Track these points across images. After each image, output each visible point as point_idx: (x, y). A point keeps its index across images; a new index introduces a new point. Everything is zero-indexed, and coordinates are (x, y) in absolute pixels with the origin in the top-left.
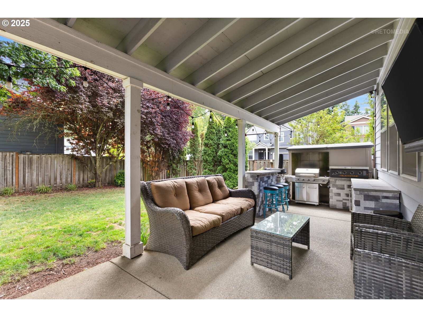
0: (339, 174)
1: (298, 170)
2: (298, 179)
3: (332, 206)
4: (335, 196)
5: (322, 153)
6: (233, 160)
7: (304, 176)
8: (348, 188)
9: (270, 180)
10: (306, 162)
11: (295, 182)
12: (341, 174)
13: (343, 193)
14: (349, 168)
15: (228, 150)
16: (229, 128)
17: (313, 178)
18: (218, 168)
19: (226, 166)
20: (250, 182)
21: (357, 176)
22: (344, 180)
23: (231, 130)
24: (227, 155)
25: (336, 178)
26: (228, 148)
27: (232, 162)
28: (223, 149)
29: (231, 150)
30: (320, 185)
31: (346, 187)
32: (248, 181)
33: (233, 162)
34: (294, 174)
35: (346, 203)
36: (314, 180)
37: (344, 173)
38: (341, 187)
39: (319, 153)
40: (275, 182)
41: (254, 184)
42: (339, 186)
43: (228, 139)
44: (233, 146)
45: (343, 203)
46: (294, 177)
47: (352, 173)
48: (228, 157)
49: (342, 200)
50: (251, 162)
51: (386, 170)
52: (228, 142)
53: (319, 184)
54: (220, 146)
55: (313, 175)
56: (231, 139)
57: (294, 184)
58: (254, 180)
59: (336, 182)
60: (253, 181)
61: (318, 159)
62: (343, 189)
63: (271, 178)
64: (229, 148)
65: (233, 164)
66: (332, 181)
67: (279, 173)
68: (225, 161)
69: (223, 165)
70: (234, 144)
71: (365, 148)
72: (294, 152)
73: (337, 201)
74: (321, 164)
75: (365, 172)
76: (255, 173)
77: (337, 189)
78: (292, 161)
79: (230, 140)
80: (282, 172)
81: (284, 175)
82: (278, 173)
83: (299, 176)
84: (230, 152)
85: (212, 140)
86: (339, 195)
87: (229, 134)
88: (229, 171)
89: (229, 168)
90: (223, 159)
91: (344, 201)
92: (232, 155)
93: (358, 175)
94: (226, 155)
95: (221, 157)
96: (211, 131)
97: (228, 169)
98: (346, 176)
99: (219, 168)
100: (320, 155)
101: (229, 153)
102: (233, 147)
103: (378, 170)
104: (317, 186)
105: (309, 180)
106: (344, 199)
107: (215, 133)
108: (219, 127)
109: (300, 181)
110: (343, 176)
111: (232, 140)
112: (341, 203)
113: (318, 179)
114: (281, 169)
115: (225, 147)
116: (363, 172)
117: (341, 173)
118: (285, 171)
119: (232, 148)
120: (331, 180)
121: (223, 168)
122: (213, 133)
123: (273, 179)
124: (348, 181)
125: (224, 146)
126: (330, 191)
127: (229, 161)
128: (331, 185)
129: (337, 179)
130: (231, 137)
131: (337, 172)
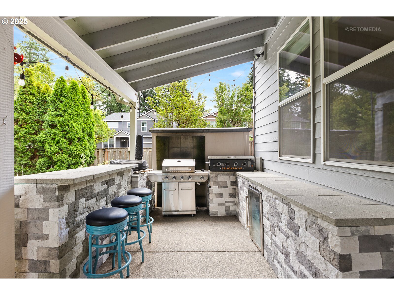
0: (221, 167)
1: (166, 163)
2: (167, 177)
3: (213, 214)
4: (217, 198)
5: (197, 137)
6: (67, 148)
7: (175, 172)
8: (232, 185)
9: (115, 186)
10: (176, 150)
11: (161, 182)
12: (223, 167)
13: (226, 192)
14: (232, 157)
15: (58, 132)
16: (61, 96)
17: (188, 174)
18: (38, 162)
19: (52, 158)
20: (36, 209)
21: (241, 168)
22: (227, 175)
23: (63, 99)
24: (57, 139)
25: (217, 172)
26: (58, 129)
27: (65, 150)
28: (48, 130)
29: (63, 131)
30: (198, 183)
31: (229, 184)
32: (29, 206)
33: (67, 150)
34: (159, 167)
35: (229, 207)
36: (190, 177)
37: (227, 164)
38: (223, 184)
39: (193, 137)
40: (127, 187)
41: (48, 215)
42: (221, 183)
43: (58, 113)
44: (68, 125)
45: (227, 207)
46: (160, 172)
47: (236, 164)
48: (58, 142)
49: (225, 202)
50: (100, 151)
51: (311, 161)
52: (57, 119)
53: (196, 183)
54: (44, 125)
55: (187, 169)
56: (63, 114)
57: (160, 184)
58: (50, 201)
59: (217, 178)
60: (47, 204)
61: (192, 146)
62: (226, 187)
63: (117, 182)
64: (60, 128)
65: (67, 153)
66: (212, 177)
67: (135, 169)
68: (51, 149)
69: (48, 157)
70: (68, 121)
71: (243, 133)
72: (159, 135)
73: (219, 205)
74: (195, 152)
75: (249, 162)
76: (53, 181)
77: (219, 188)
78: (158, 148)
79: (62, 116)
80: (142, 167)
81: (144, 171)
82: (133, 169)
83: (167, 171)
84: (62, 135)
85: (28, 113)
86: (221, 196)
87: (61, 105)
88: (58, 166)
89: (58, 161)
90: (47, 147)
91: (227, 204)
92: (64, 140)
93: (242, 166)
94: (53, 139)
95: (43, 142)
96: (26, 99)
97: (58, 163)
98: (228, 168)
99: (40, 161)
100: (195, 140)
101: (60, 137)
102: (67, 127)
103: (263, 160)
104: (193, 185)
105: (182, 177)
106: (226, 202)
107: (36, 103)
108: (44, 94)
109: (169, 180)
110: (225, 168)
111: (65, 116)
112: (224, 207)
113: (195, 176)
114: (139, 162)
115: (53, 126)
116: (247, 163)
117: (223, 164)
118: (147, 165)
119: (65, 129)
120: (211, 175)
121: (48, 160)
122: (30, 102)
123: (122, 183)
124: (231, 175)
125: (50, 125)
126: (210, 191)
127: (60, 149)
128: (211, 183)
129: (218, 174)
130: (64, 111)
131: (219, 164)
